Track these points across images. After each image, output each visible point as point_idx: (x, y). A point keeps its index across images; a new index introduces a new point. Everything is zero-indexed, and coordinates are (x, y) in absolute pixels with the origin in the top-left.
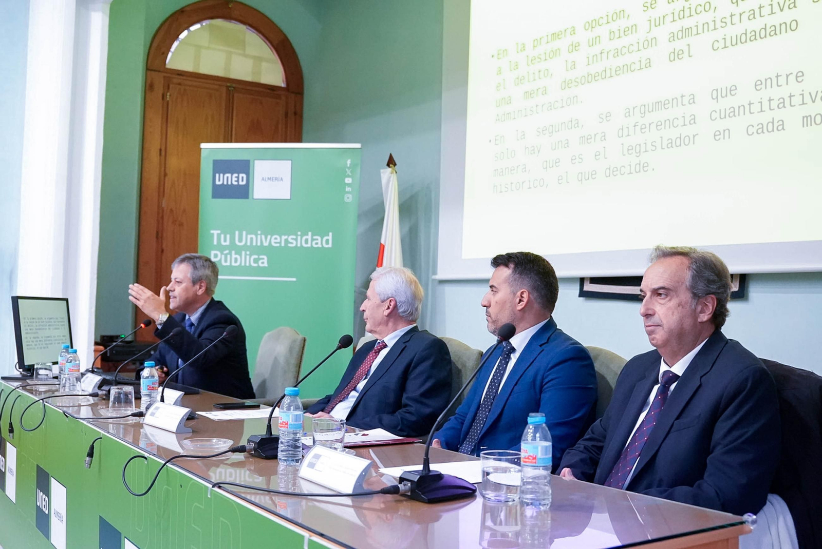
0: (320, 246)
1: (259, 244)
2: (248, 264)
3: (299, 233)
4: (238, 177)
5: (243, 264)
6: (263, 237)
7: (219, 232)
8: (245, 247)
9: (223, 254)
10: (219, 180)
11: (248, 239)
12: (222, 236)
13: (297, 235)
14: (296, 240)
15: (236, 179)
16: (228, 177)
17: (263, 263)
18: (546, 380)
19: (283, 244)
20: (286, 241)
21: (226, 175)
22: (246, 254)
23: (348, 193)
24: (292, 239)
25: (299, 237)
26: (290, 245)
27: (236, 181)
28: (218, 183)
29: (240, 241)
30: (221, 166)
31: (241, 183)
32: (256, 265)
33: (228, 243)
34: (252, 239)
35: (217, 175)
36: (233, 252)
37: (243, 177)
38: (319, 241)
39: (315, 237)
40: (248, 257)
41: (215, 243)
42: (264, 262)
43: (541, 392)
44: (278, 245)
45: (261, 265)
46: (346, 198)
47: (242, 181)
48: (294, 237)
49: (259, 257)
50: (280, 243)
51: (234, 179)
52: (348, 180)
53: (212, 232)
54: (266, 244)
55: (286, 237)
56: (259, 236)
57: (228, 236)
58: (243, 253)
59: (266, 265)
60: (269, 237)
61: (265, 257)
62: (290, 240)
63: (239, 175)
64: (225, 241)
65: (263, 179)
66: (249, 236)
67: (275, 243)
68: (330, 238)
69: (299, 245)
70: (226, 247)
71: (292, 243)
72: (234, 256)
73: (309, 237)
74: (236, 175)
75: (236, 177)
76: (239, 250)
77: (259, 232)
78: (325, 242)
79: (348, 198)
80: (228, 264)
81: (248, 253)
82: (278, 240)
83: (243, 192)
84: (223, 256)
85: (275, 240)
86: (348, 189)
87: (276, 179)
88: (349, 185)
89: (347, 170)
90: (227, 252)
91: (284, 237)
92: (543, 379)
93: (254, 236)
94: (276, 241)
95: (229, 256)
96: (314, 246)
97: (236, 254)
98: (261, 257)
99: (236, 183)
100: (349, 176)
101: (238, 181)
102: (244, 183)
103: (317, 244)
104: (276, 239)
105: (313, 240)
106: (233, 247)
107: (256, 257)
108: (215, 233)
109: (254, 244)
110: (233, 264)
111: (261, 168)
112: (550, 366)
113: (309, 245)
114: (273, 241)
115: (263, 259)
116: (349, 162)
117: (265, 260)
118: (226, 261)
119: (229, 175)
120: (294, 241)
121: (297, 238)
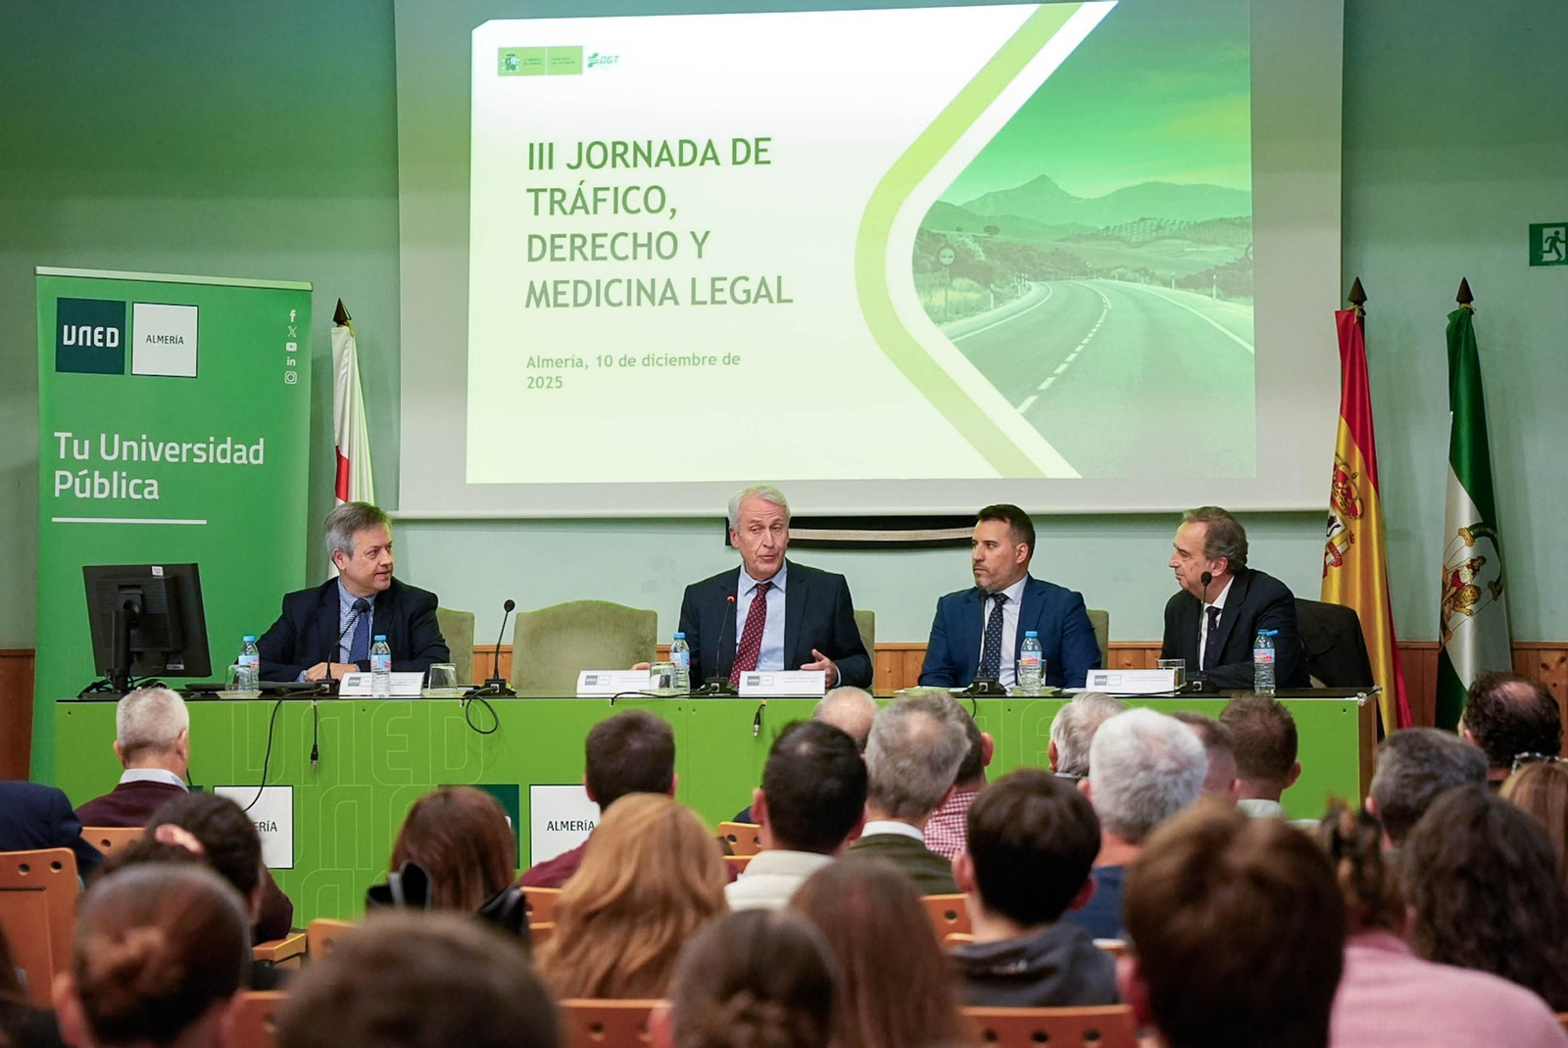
0: (246, 462)
1: (144, 459)
2: (124, 496)
3: (212, 439)
4: (104, 333)
5: (115, 496)
6: (151, 444)
7: (70, 435)
8: (118, 464)
9: (78, 477)
10: (70, 338)
11: (124, 448)
12: (76, 442)
13: (208, 443)
14: (206, 450)
15: (101, 337)
16: (85, 332)
17: (151, 493)
18: (1068, 625)
19: (184, 460)
20: (190, 451)
21: (82, 329)
22: (120, 478)
23: (292, 368)
24: (199, 449)
25: (212, 446)
26: (195, 460)
27: (100, 341)
28: (66, 342)
29: (110, 452)
30: (73, 311)
31: (109, 344)
32: (140, 497)
33: (86, 456)
34: (130, 448)
35: (66, 327)
36: (97, 473)
37: (113, 334)
38: (244, 454)
39: (236, 447)
40: (124, 481)
41: (62, 456)
42: (152, 491)
43: (1062, 638)
44: (177, 460)
45: (147, 496)
46: (287, 377)
47: (112, 341)
48: (204, 446)
49: (143, 482)
50: (180, 456)
51: (97, 337)
52: (291, 347)
53: (56, 434)
54: (156, 458)
55: (190, 446)
56: (144, 444)
57: (87, 442)
58: (115, 473)
59: (156, 496)
60: (161, 445)
61: (155, 482)
62: (196, 451)
63: (105, 330)
64: (81, 453)
65: (149, 338)
66: (126, 444)
67: (171, 456)
68: (261, 447)
69: (211, 461)
70: (83, 464)
71: (201, 457)
72: (97, 481)
73: (228, 446)
74: (101, 329)
75: (100, 333)
76: (106, 470)
77: (144, 437)
78: (251, 455)
79: (291, 377)
80: (87, 494)
81: (124, 474)
82: (177, 452)
83: (113, 361)
84: (77, 480)
85: (171, 452)
86: (291, 362)
87: (172, 339)
88: (292, 354)
89: (289, 327)
90: (85, 472)
91: (185, 447)
92: (1063, 625)
93: (134, 445)
94: (173, 452)
95: (88, 481)
96: (236, 461)
97: (100, 478)
98: (147, 482)
99: (101, 344)
100: (292, 340)
101: (104, 340)
102: (115, 344)
103: (240, 458)
104: (172, 448)
105: (233, 451)
106: (95, 463)
107: (140, 481)
108: (63, 436)
109: (136, 458)
110: (97, 495)
111: (146, 319)
112: (1068, 611)
113: (228, 461)
114: (168, 452)
115: (152, 485)
116: (293, 314)
117: (155, 488)
118: (82, 491)
119: (89, 329)
120: (204, 453)
121: (208, 447)
